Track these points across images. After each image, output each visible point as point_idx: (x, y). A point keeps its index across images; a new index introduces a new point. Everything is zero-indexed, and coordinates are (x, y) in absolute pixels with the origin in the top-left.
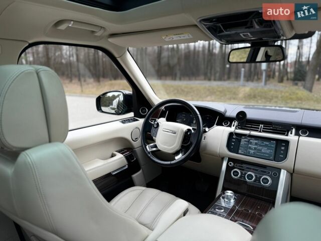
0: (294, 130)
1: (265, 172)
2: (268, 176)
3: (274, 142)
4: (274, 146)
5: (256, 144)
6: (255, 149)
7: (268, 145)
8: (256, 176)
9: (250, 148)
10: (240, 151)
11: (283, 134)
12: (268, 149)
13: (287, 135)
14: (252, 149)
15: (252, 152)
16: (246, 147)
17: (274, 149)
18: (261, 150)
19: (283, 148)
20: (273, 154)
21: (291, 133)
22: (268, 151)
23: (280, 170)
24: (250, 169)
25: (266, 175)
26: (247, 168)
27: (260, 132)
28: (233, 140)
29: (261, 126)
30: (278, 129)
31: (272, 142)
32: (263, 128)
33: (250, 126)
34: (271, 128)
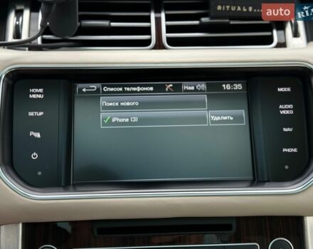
13: (282, 45)
19: (286, 110)
27: (159, 46)
28: (31, 114)
29: (158, 21)
30: (232, 22)
31: (228, 87)
32: (169, 29)
33: (105, 23)
34: (204, 20)
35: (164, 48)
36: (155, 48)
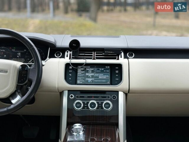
0: (122, 54)
1: (105, 97)
2: (108, 100)
3: (109, 67)
5: (93, 71)
6: (92, 77)
7: (103, 71)
8: (98, 103)
9: (88, 77)
10: (78, 82)
11: (115, 58)
12: (104, 75)
13: (118, 59)
14: (89, 77)
15: (90, 80)
16: (83, 76)
17: (109, 74)
18: (98, 77)
19: (117, 72)
20: (109, 79)
21: (121, 57)
22: (105, 77)
23: (118, 92)
24: (91, 97)
25: (106, 100)
26: (89, 97)
27: (94, 59)
28: (70, 71)
29: (94, 54)
30: (109, 54)
31: (107, 67)
32: (96, 56)
33: (84, 54)
34: (103, 54)
35: (95, 59)
36: (93, 59)
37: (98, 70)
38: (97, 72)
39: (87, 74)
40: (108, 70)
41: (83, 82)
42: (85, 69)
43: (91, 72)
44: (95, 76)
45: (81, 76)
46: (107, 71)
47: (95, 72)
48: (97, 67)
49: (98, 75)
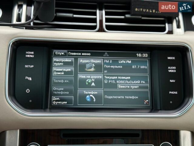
4: (145, 67)
5: (98, 68)
6: (98, 83)
7: (129, 66)
9: (84, 84)
11: (163, 30)
12: (133, 79)
13: (171, 32)
14: (89, 86)
15: (90, 94)
16: (71, 82)
17: (148, 75)
18: (115, 86)
19: (172, 70)
20: (149, 91)
21: (179, 27)
22: (135, 85)
27: (101, 30)
29: (101, 15)
30: (143, 18)
31: (140, 55)
33: (70, 15)
34: (127, 16)
35: (104, 31)
36: (98, 31)
37: (115, 62)
38: (110, 70)
39: (81, 76)
40: (144, 63)
41: (69, 101)
42: (76, 59)
43: (93, 69)
44: (106, 82)
45: (64, 83)
46: (142, 67)
47: (105, 69)
48: (110, 55)
49: (116, 80)
